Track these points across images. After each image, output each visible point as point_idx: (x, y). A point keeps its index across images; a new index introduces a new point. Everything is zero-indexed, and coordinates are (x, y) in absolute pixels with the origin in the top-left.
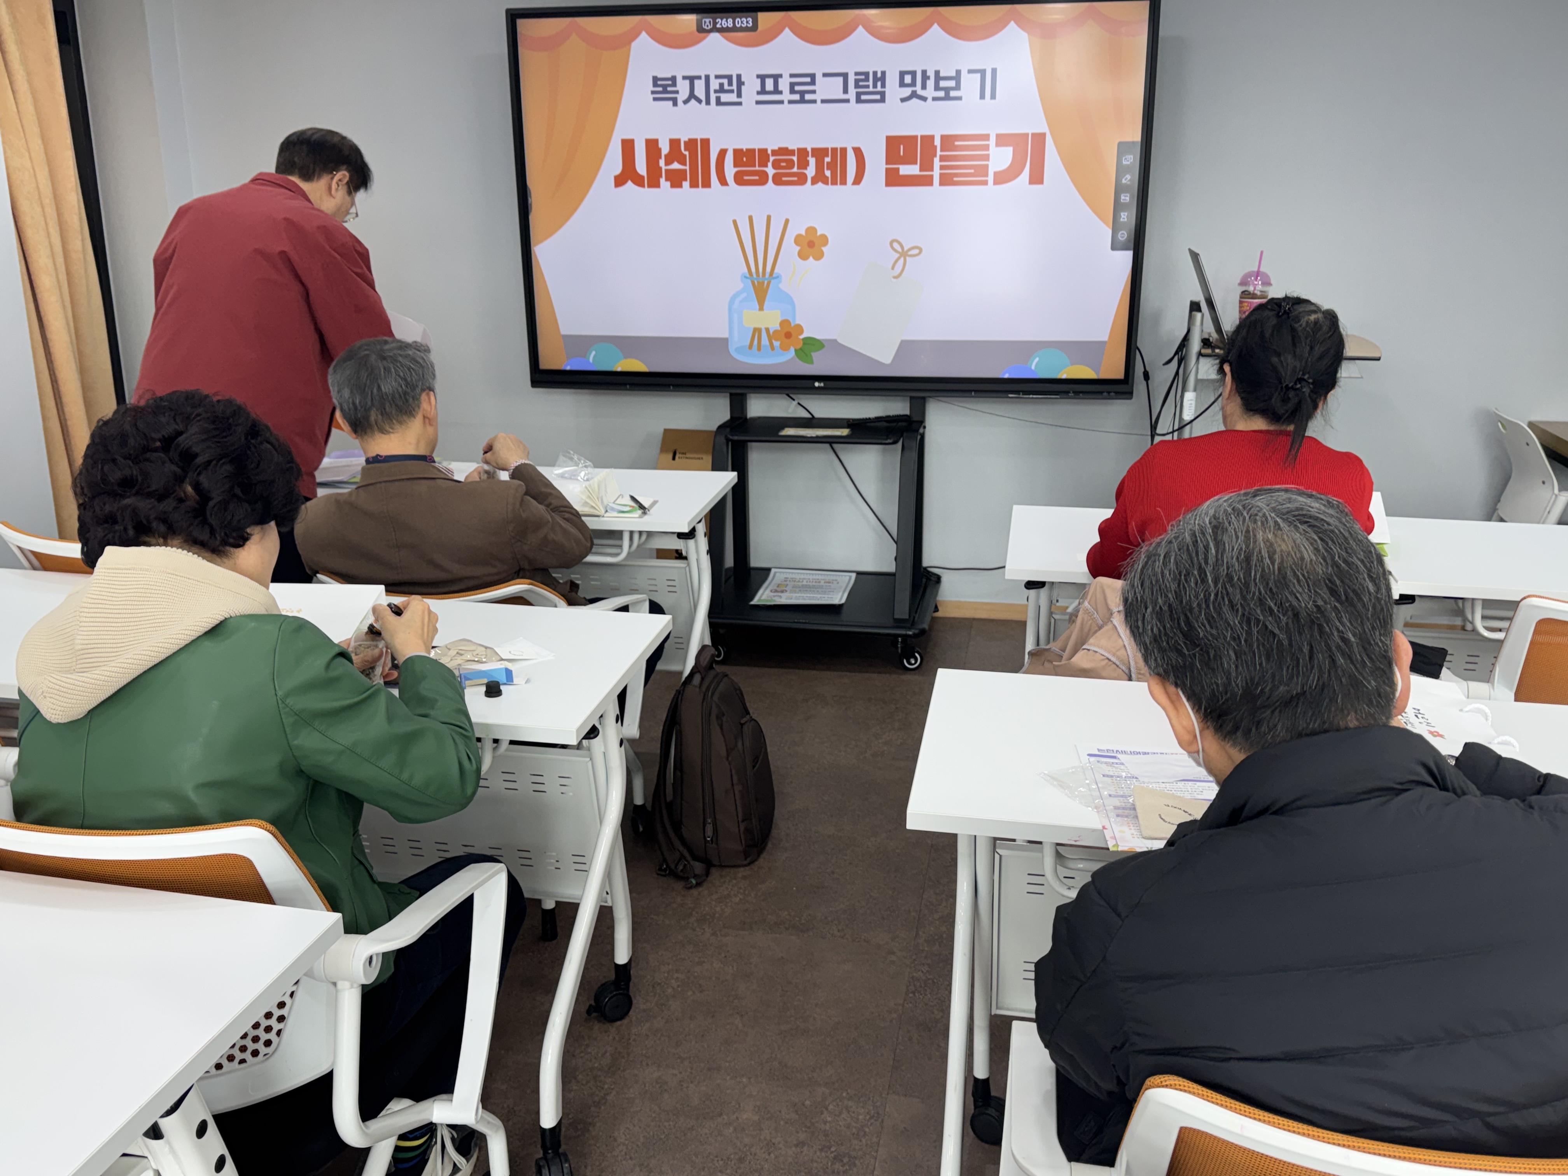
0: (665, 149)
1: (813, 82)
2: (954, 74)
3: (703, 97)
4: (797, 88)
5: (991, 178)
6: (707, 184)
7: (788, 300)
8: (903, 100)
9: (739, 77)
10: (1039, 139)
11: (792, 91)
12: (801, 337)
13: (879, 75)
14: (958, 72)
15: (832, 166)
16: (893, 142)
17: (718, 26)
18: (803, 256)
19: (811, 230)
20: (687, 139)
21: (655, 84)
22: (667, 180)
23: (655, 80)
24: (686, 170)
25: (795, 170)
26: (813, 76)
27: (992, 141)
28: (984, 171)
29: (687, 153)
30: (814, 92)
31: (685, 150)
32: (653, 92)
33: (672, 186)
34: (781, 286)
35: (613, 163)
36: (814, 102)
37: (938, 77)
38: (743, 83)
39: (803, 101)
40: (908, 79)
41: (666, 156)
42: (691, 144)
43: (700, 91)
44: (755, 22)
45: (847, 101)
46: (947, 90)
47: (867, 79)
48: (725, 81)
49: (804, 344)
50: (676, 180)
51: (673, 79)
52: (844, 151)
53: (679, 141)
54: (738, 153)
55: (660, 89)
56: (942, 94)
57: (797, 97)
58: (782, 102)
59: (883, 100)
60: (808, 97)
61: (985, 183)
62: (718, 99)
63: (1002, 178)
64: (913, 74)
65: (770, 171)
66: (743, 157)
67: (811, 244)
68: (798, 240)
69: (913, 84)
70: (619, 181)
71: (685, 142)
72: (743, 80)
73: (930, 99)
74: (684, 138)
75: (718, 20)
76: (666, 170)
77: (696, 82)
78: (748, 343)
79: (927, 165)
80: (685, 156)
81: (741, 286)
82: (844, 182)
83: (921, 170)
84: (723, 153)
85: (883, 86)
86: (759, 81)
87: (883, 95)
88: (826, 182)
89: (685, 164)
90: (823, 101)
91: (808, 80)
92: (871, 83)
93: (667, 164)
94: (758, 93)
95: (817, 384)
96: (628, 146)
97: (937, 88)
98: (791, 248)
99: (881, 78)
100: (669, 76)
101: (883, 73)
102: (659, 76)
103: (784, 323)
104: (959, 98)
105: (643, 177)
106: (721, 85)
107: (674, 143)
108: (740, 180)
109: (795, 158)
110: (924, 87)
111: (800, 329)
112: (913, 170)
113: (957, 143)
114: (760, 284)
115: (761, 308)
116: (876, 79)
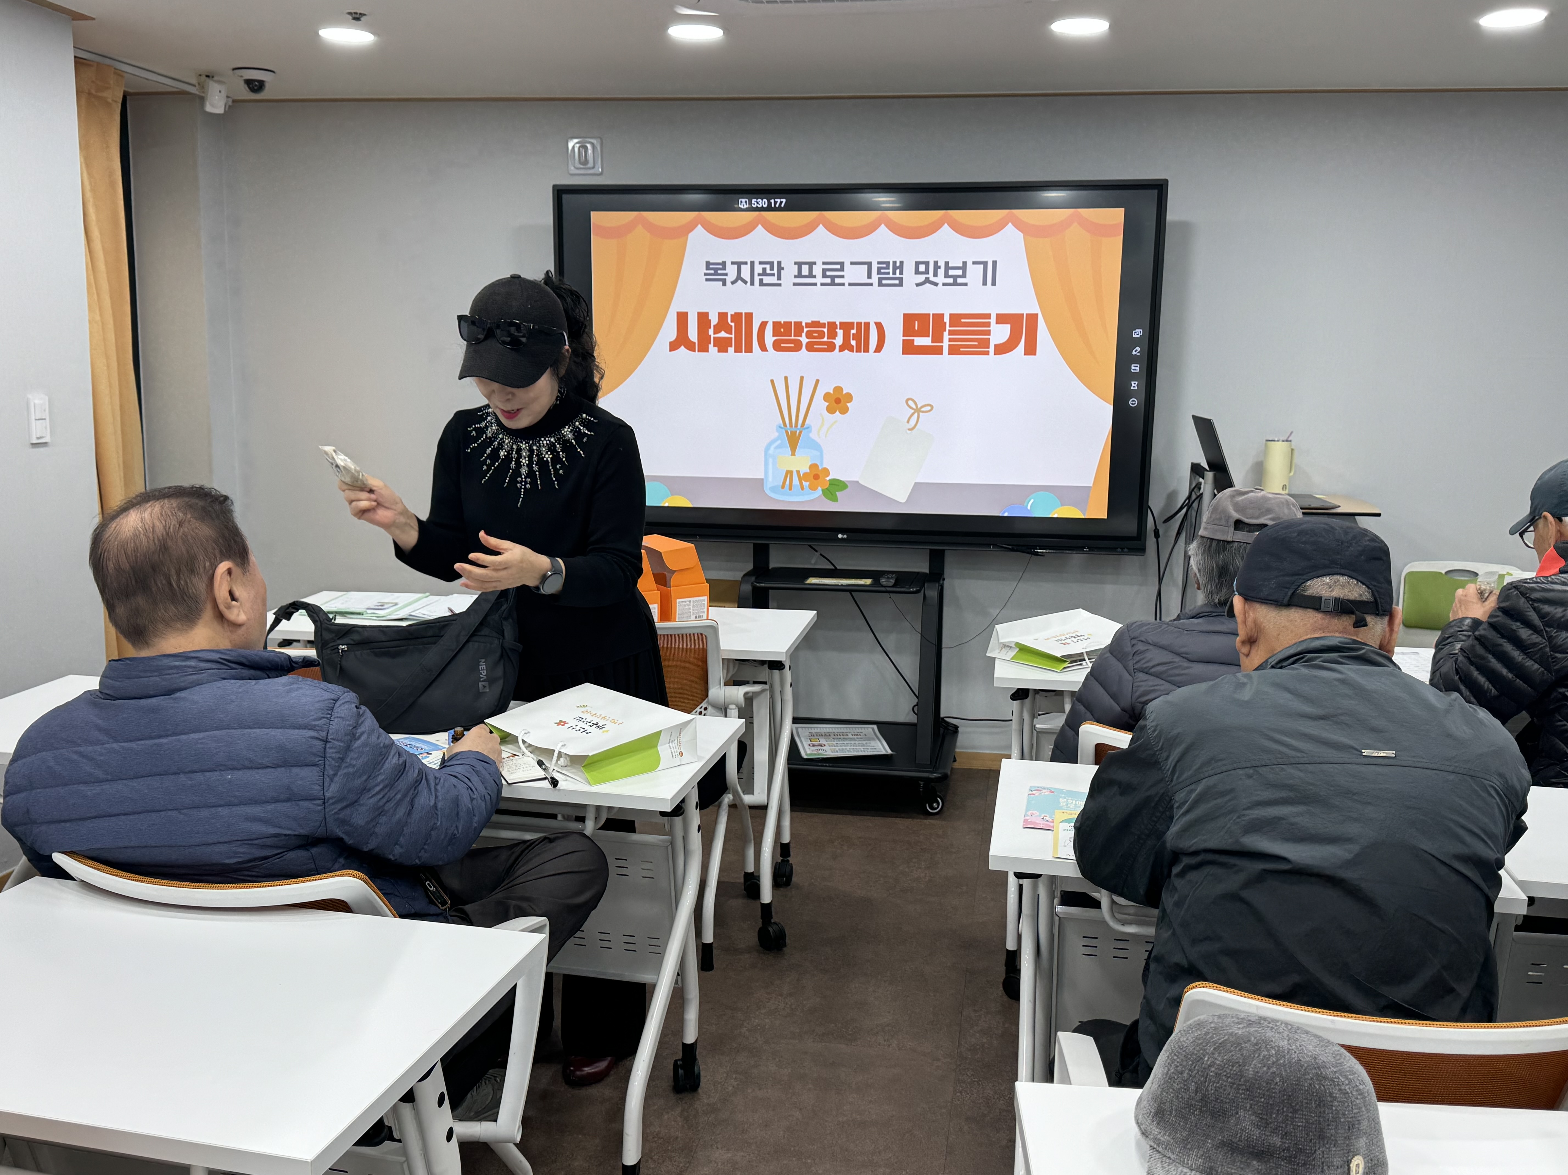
0: (714, 320)
1: (842, 269)
2: (961, 265)
3: (748, 279)
4: (828, 273)
5: (992, 349)
6: (749, 350)
7: (816, 446)
8: (918, 285)
9: (779, 263)
10: (1032, 318)
11: (824, 276)
12: (828, 479)
13: (898, 264)
14: (965, 263)
15: (857, 337)
16: (909, 319)
18: (830, 410)
19: (838, 389)
20: (733, 313)
21: (707, 268)
22: (714, 346)
23: (708, 264)
24: (731, 338)
25: (825, 339)
26: (842, 264)
27: (993, 320)
28: (986, 343)
29: (733, 324)
30: (843, 277)
31: (731, 322)
32: (706, 274)
33: (719, 351)
34: (811, 435)
35: (670, 330)
36: (843, 284)
37: (947, 266)
38: (783, 269)
39: (833, 284)
40: (922, 268)
41: (714, 326)
42: (737, 317)
43: (746, 274)
45: (871, 284)
46: (955, 277)
47: (888, 267)
48: (768, 267)
49: (830, 484)
50: (722, 346)
51: (724, 264)
52: (867, 325)
53: (726, 314)
54: (776, 325)
55: (712, 272)
56: (951, 280)
57: (828, 280)
58: (815, 284)
59: (901, 284)
60: (837, 281)
61: (987, 353)
62: (761, 281)
63: (1001, 349)
64: (927, 264)
65: (804, 340)
66: (781, 328)
67: (838, 401)
68: (827, 397)
69: (927, 272)
70: (674, 346)
71: (732, 315)
72: (782, 266)
73: (940, 285)
74: (730, 312)
76: (714, 338)
77: (743, 266)
78: (781, 483)
79: (938, 338)
80: (732, 326)
81: (777, 434)
82: (867, 350)
83: (932, 342)
84: (764, 325)
85: (901, 273)
86: (796, 267)
87: (901, 280)
88: (851, 349)
89: (730, 333)
90: (850, 284)
91: (838, 267)
92: (891, 270)
93: (715, 333)
94: (795, 277)
96: (682, 318)
97: (947, 275)
98: (820, 404)
99: (899, 267)
100: (720, 261)
101: (902, 263)
102: (711, 261)
103: (813, 466)
104: (966, 284)
105: (695, 343)
106: (764, 269)
107: (722, 316)
108: (777, 346)
109: (825, 330)
110: (935, 275)
111: (826, 472)
112: (926, 341)
113: (963, 320)
114: (793, 433)
115: (793, 454)
116: (895, 267)
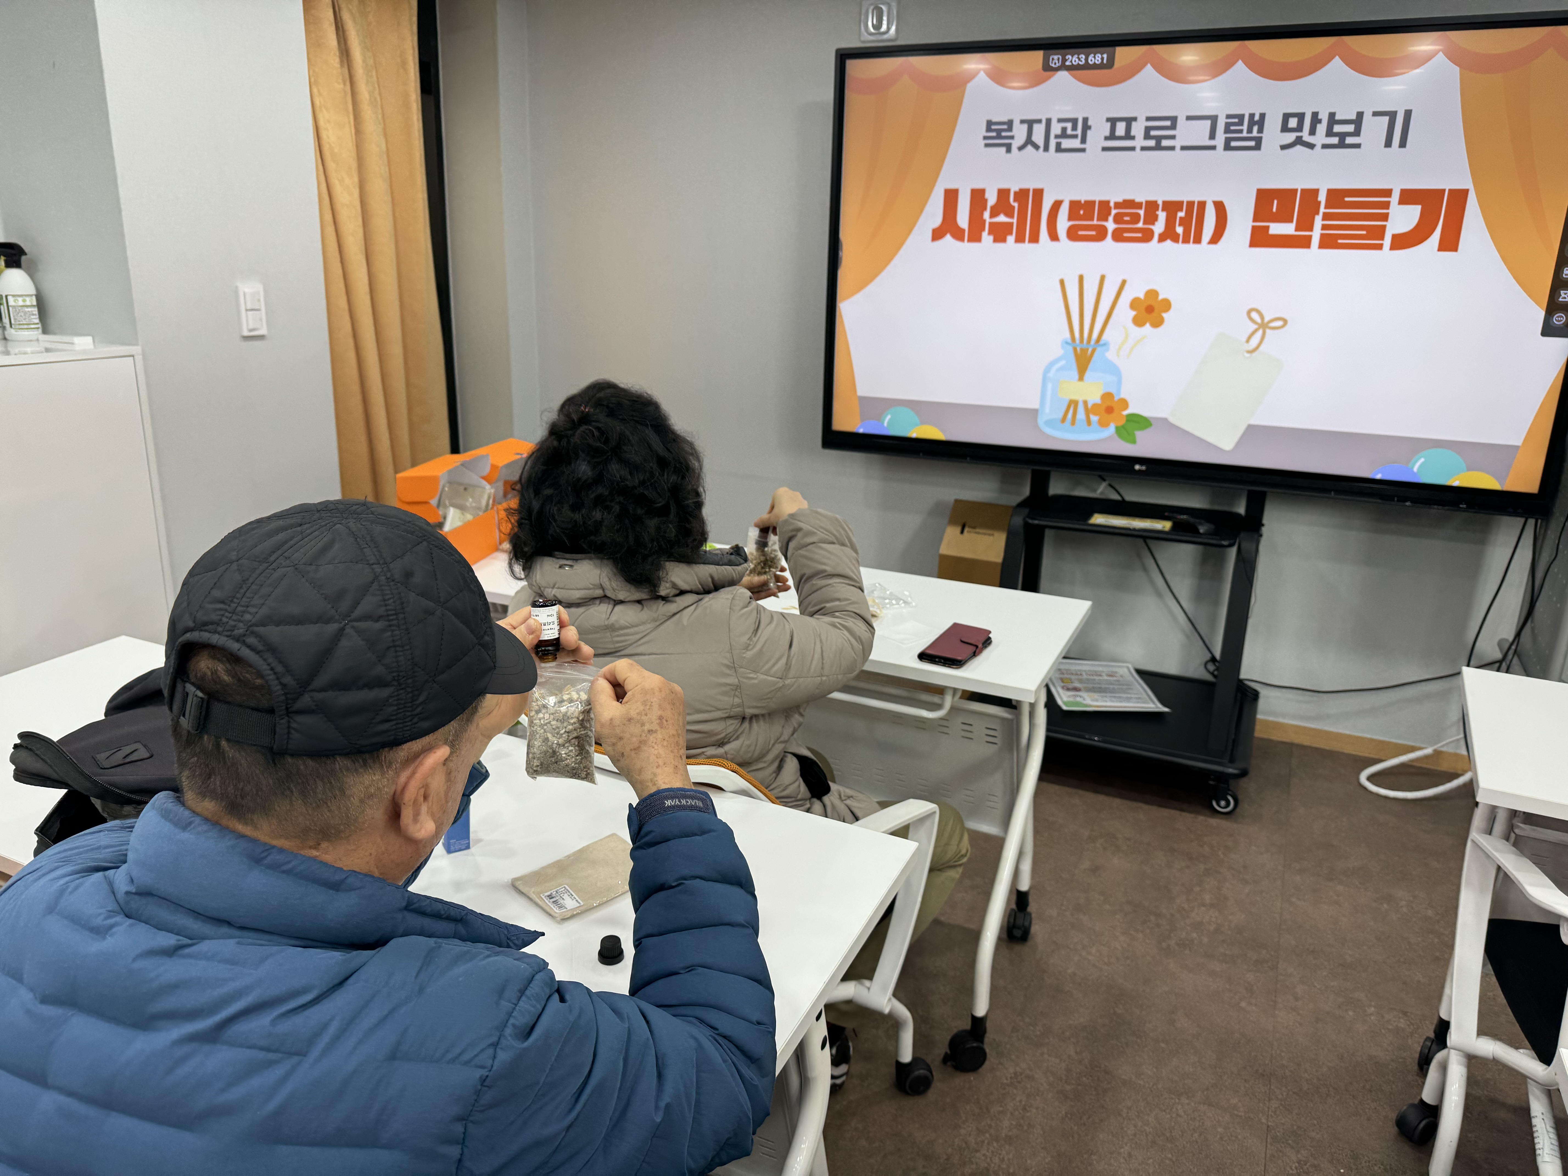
0: (992, 199)
1: (1173, 127)
2: (1354, 117)
3: (1040, 142)
4: (1153, 133)
5: (1387, 242)
6: (1035, 239)
7: (1115, 371)
8: (1283, 147)
9: (1085, 120)
10: (1459, 196)
11: (1147, 136)
12: (1125, 413)
13: (1257, 118)
14: (1360, 115)
15: (1185, 222)
16: (1264, 197)
17: (1068, 63)
18: (1138, 322)
19: (1152, 294)
20: (1017, 189)
21: (989, 129)
22: (989, 233)
23: (989, 123)
25: (1140, 225)
26: (1174, 120)
27: (1395, 198)
28: (1380, 233)
29: (1016, 205)
31: (1015, 201)
32: (985, 138)
33: (996, 240)
34: (1109, 355)
35: (933, 214)
36: (1172, 148)
37: (1332, 120)
38: (1090, 128)
39: (1158, 147)
40: (1293, 123)
41: (992, 208)
42: (1022, 195)
43: (1038, 137)
44: (1112, 58)
45: (1213, 148)
46: (1342, 136)
47: (1241, 123)
48: (1069, 125)
49: (1128, 421)
50: (1000, 234)
51: (1010, 124)
52: (1202, 205)
53: (1008, 191)
54: (1075, 206)
55: (994, 134)
56: (1335, 140)
58: (1133, 149)
59: (1258, 147)
60: (1165, 143)
61: (1380, 247)
62: (1058, 145)
63: (1402, 242)
64: (1301, 117)
65: (1111, 225)
66: (1079, 209)
67: (1150, 309)
68: (1135, 304)
69: (1300, 128)
70: (937, 235)
71: (1015, 193)
72: (1090, 123)
73: (1319, 147)
74: (1014, 188)
75: (1069, 57)
76: (990, 223)
77: (1036, 127)
78: (1061, 415)
79: (1306, 224)
80: (1014, 207)
81: (1061, 353)
82: (1198, 240)
83: (1296, 230)
84: (1057, 205)
85: (1261, 130)
86: (1109, 125)
87: (1259, 142)
88: (1175, 238)
89: (1012, 217)
90: (1183, 148)
91: (1168, 123)
92: (1245, 127)
93: (992, 215)
94: (1106, 138)
95: (1137, 467)
96: (951, 197)
97: (1330, 133)
98: (1125, 314)
99: (1260, 122)
100: (1005, 119)
101: (1263, 116)
102: (994, 120)
103: (1108, 396)
104: (1358, 146)
105: (964, 230)
108: (1073, 234)
109: (1142, 212)
110: (1312, 132)
111: (1124, 404)
112: (1287, 229)
113: (1347, 199)
114: (1084, 351)
115: (1081, 378)
116: (1252, 123)
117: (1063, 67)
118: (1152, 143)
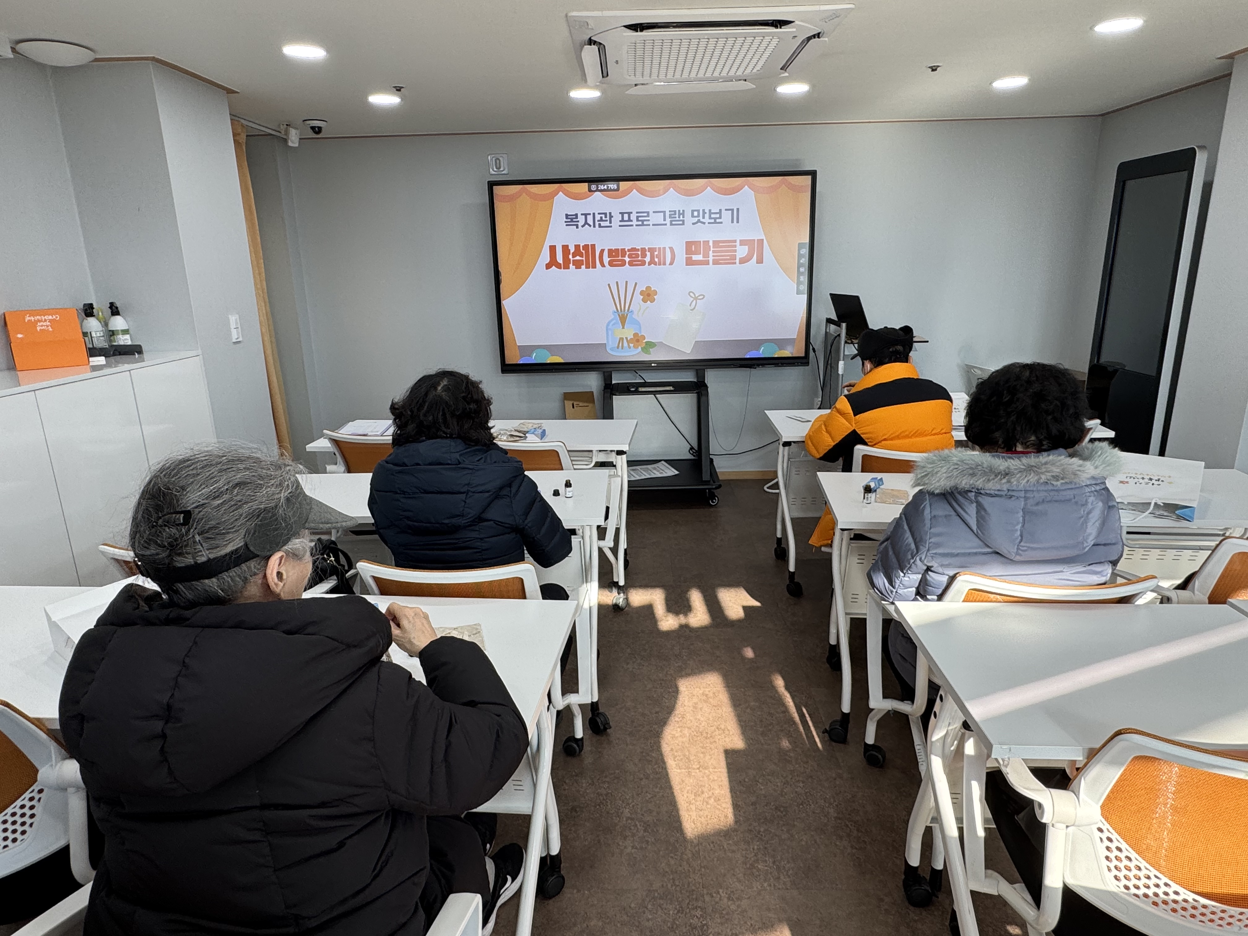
0: (572, 250)
1: (648, 216)
2: (718, 211)
3: (592, 224)
4: (640, 219)
5: (737, 261)
6: (594, 266)
7: (637, 323)
8: (693, 224)
9: (610, 213)
10: (761, 241)
11: (638, 220)
12: (644, 341)
13: (681, 212)
14: (720, 210)
15: (658, 257)
16: (689, 244)
17: (599, 188)
18: (644, 301)
19: (648, 288)
21: (566, 218)
22: (573, 265)
23: (567, 216)
24: (583, 260)
25: (640, 258)
26: (648, 213)
27: (738, 243)
28: (734, 257)
29: (584, 252)
30: (649, 220)
31: (583, 250)
32: (566, 222)
33: (576, 268)
34: (634, 316)
35: (545, 257)
36: (649, 225)
37: (710, 212)
38: (612, 217)
39: (643, 225)
40: (696, 214)
41: (573, 253)
42: (586, 247)
43: (590, 221)
44: (618, 186)
45: (666, 225)
46: (715, 219)
47: (675, 214)
48: (603, 216)
49: (646, 345)
50: (578, 265)
51: (577, 215)
52: (664, 249)
53: (579, 245)
54: (610, 251)
55: (569, 220)
56: (713, 221)
58: (632, 225)
59: (683, 224)
60: (645, 223)
61: (735, 263)
62: (600, 224)
63: (743, 261)
64: (698, 211)
65: (627, 259)
66: (612, 253)
67: (649, 295)
68: (642, 293)
69: (698, 216)
70: (548, 266)
71: (583, 246)
72: (612, 215)
73: (707, 224)
74: (582, 244)
75: (600, 186)
76: (573, 260)
77: (588, 216)
78: (617, 345)
79: (706, 255)
81: (613, 317)
82: (665, 264)
83: (703, 257)
84: (602, 251)
85: (683, 217)
86: (621, 215)
87: (683, 221)
88: (655, 264)
89: (583, 257)
90: (653, 225)
91: (646, 214)
92: (677, 216)
93: (573, 257)
94: (620, 221)
95: (653, 365)
96: (553, 249)
97: (710, 218)
98: (638, 297)
99: (683, 214)
100: (574, 213)
101: (683, 211)
102: (569, 214)
103: (635, 335)
104: (721, 223)
105: (561, 264)
106: (601, 218)
108: (611, 264)
109: (639, 253)
110: (704, 218)
111: (643, 337)
112: (700, 257)
113: (720, 244)
114: (623, 315)
115: (623, 328)
116: (679, 214)
117: (597, 190)
118: (640, 223)
